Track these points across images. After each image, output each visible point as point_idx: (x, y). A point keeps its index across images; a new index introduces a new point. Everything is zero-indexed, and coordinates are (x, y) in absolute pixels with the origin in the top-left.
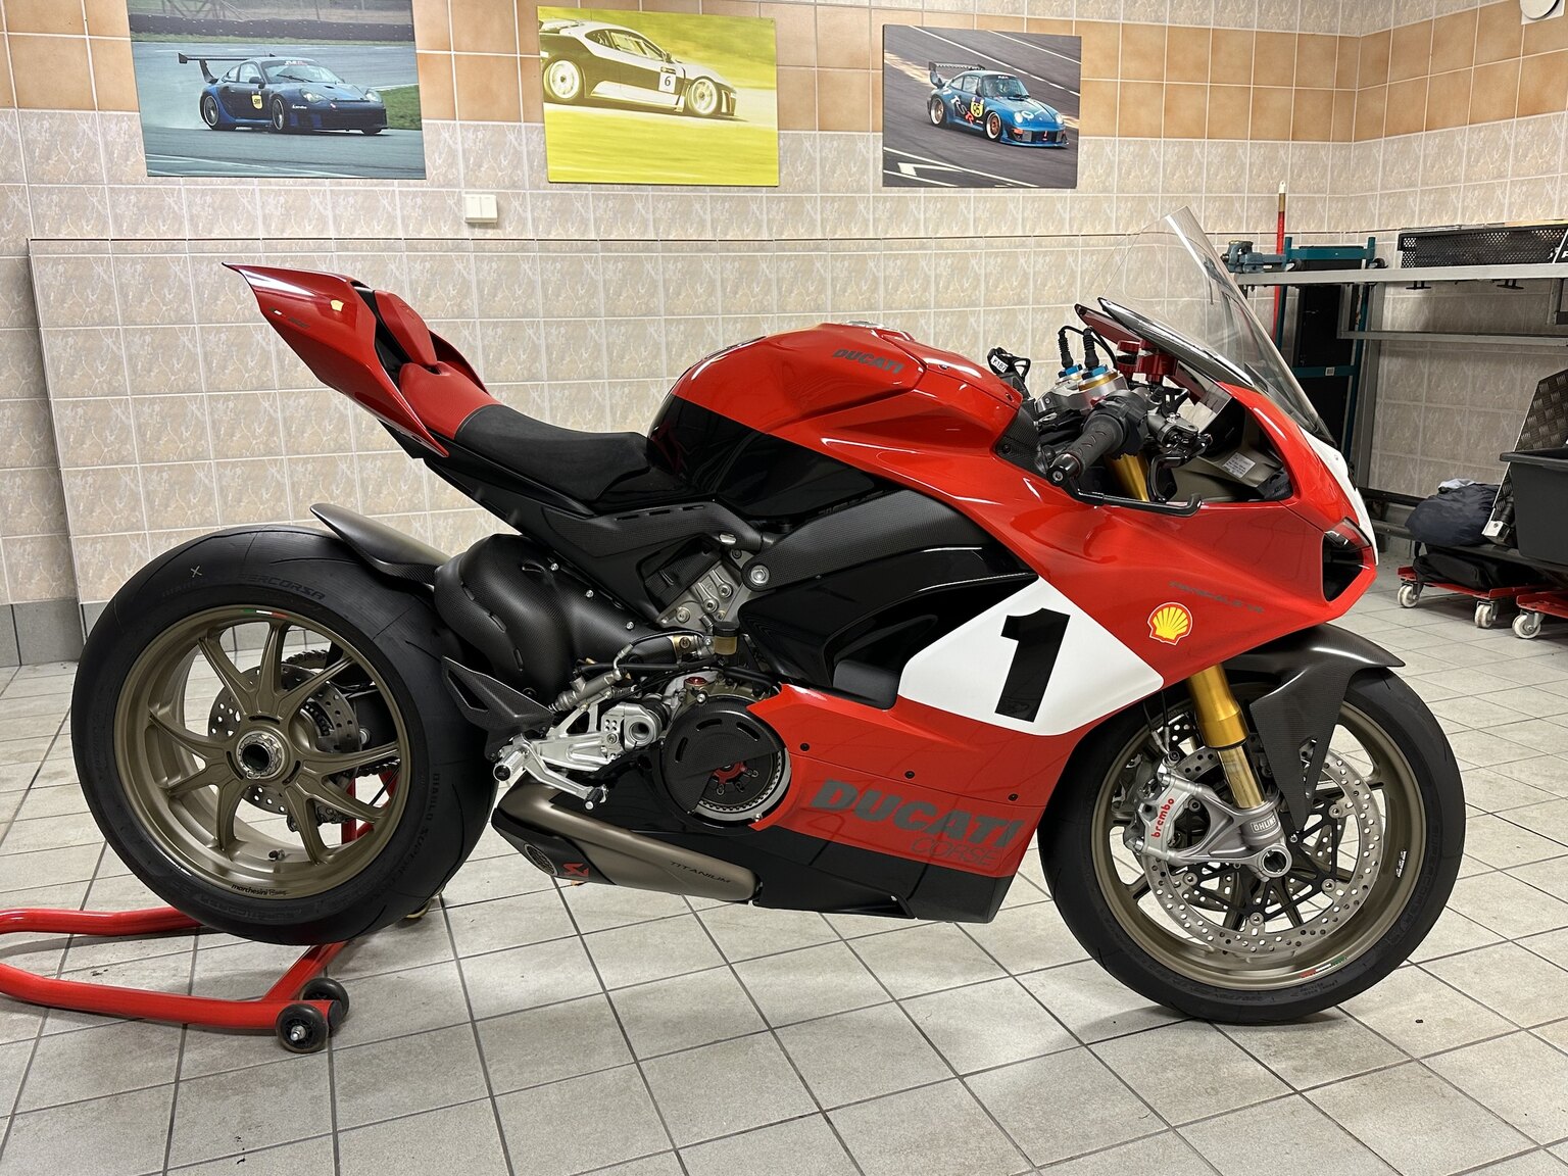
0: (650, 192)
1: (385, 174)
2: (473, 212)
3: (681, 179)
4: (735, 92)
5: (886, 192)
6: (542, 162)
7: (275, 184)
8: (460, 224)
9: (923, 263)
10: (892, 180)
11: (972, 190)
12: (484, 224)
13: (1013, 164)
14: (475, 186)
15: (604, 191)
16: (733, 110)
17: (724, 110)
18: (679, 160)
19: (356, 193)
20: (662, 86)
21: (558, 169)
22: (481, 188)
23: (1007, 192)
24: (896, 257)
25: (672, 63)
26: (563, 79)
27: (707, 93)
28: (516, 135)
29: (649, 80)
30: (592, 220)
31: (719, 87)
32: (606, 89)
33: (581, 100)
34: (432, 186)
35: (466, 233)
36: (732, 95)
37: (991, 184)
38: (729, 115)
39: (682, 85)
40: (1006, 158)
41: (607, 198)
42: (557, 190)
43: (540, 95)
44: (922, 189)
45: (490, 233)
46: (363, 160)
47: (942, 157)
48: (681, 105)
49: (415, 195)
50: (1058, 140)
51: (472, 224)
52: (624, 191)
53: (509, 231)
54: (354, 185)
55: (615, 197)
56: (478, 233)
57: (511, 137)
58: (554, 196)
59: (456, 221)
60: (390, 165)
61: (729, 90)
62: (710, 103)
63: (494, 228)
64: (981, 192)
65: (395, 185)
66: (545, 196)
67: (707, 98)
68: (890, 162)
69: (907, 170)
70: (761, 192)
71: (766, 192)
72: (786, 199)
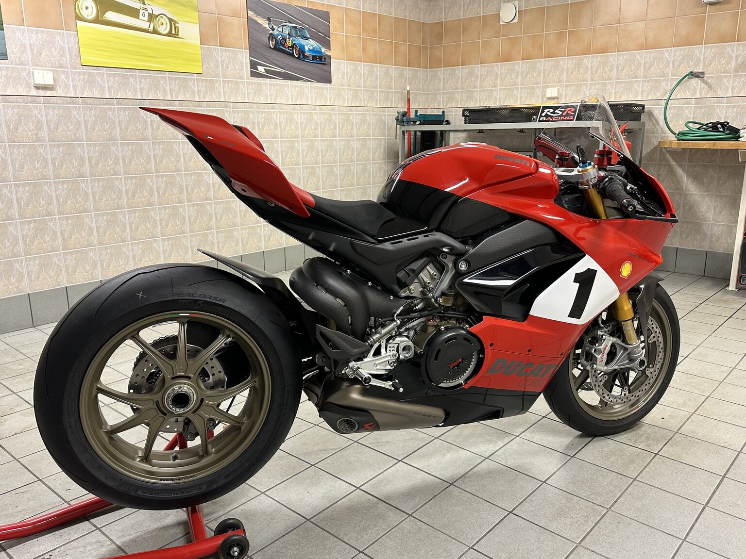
0: (137, 73)
2: (39, 81)
3: (152, 67)
5: (252, 80)
6: (77, 54)
8: (30, 87)
9: (274, 116)
10: (255, 74)
11: (289, 81)
12: (45, 88)
13: (306, 70)
14: (38, 65)
15: (113, 71)
16: (178, 33)
17: (173, 32)
18: (152, 57)
20: (141, 17)
21: (86, 58)
22: (42, 66)
23: (304, 83)
24: (262, 113)
25: (146, 5)
26: (87, 8)
27: (164, 23)
28: (61, 38)
29: (133, 12)
30: (108, 87)
31: (170, 20)
32: (111, 16)
33: (98, 20)
34: (12, 64)
35: (34, 92)
36: (177, 25)
37: (297, 79)
38: (176, 35)
39: (152, 17)
40: (302, 67)
41: (114, 75)
42: (86, 70)
43: (73, 15)
44: (268, 79)
45: (48, 93)
47: (276, 64)
48: (151, 28)
50: (323, 60)
51: (37, 87)
52: (123, 72)
53: (59, 92)
55: (119, 75)
56: (41, 93)
57: (58, 38)
58: (84, 73)
59: (28, 85)
61: (176, 22)
62: (166, 29)
63: (51, 90)
64: (293, 83)
66: (79, 73)
67: (165, 25)
68: (253, 65)
69: (261, 69)
70: (194, 76)
71: (196, 76)
72: (206, 80)
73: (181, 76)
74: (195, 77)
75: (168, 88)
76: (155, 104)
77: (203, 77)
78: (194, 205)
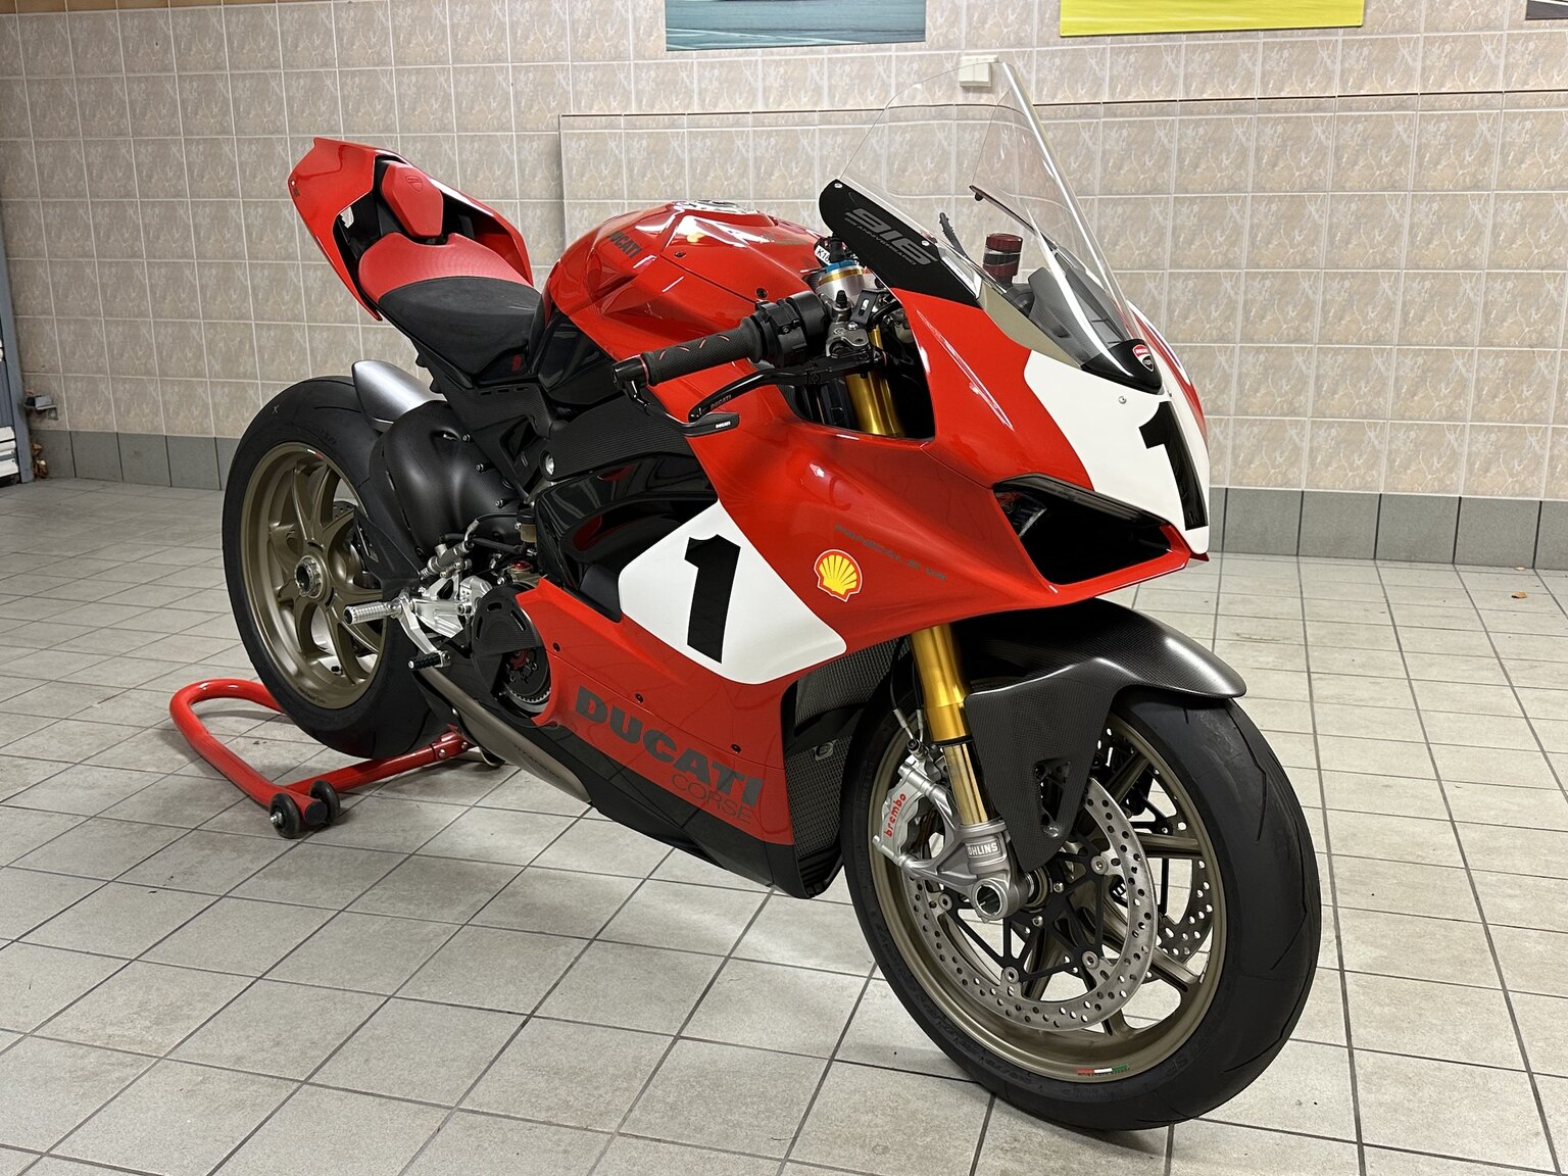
0: (1184, 40)
1: (883, 38)
2: (965, 76)
6: (1055, 14)
7: (777, 54)
8: (955, 88)
10: (1542, 11)
12: (978, 88)
14: (976, 47)
15: (1127, 42)
19: (853, 60)
21: (1073, 20)
22: (983, 47)
24: (1525, 117)
30: (1109, 79)
34: (930, 49)
35: (960, 98)
41: (1129, 51)
42: (1069, 45)
45: (985, 99)
46: (862, 24)
49: (912, 59)
51: (968, 88)
52: (1144, 42)
54: (851, 51)
55: (1139, 49)
56: (972, 98)
58: (1064, 53)
59: (952, 85)
60: (888, 27)
63: (989, 92)
65: (893, 50)
66: (1053, 54)
70: (1337, 35)
71: (1344, 35)
72: (1373, 42)
73: (1298, 37)
74: (1340, 36)
75: (1258, 71)
76: (1196, 110)
77: (1363, 34)
78: (1258, 351)
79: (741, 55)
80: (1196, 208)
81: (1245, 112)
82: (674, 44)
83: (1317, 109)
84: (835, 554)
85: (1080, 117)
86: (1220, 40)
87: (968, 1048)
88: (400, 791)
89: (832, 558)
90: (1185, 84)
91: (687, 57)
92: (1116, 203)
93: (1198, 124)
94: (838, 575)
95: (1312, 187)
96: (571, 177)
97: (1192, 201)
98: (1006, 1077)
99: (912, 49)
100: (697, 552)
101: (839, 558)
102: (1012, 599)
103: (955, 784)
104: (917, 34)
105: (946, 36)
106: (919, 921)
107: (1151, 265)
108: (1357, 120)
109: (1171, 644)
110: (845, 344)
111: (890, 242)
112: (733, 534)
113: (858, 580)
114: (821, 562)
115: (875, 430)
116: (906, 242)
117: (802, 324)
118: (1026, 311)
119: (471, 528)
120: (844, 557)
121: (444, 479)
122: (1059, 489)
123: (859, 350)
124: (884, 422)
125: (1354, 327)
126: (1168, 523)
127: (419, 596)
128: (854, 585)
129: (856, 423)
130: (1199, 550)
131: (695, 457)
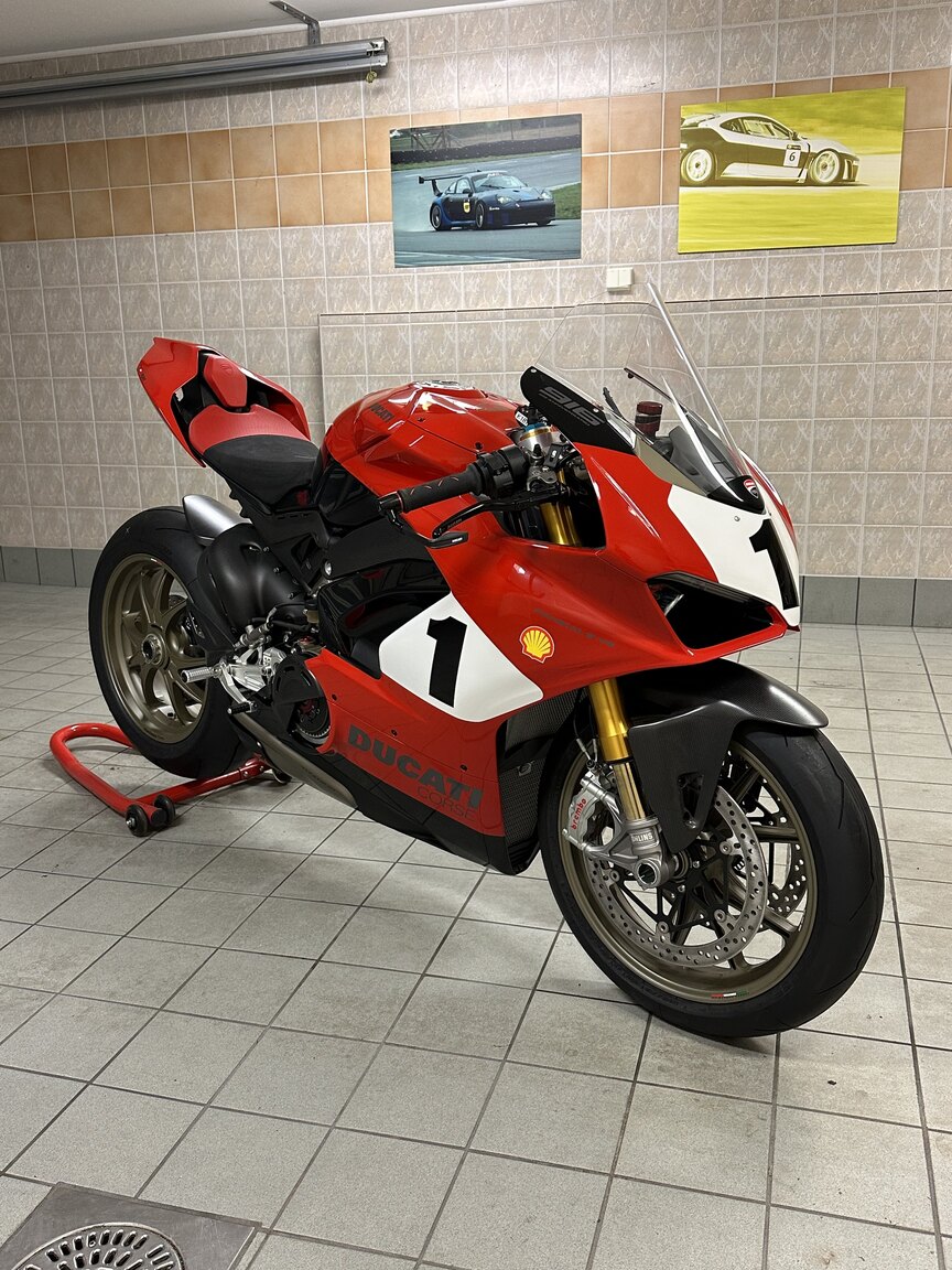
0: (767, 256)
1: (551, 256)
2: (611, 283)
3: (799, 242)
4: (857, 160)
6: (674, 237)
7: (474, 269)
8: (603, 292)
12: (621, 292)
14: (618, 262)
15: (726, 257)
16: (854, 176)
17: (845, 177)
18: (794, 226)
19: (529, 272)
20: (787, 162)
21: (687, 241)
22: (622, 262)
25: (798, 140)
26: (697, 166)
27: (829, 163)
28: (654, 217)
29: (775, 157)
30: (714, 283)
31: (841, 157)
32: (735, 170)
33: (712, 181)
34: (585, 263)
35: (607, 299)
36: (854, 163)
38: (850, 182)
41: (727, 263)
42: (685, 260)
43: (678, 180)
45: (624, 299)
46: (535, 247)
48: (803, 177)
49: (572, 271)
51: (612, 292)
52: (739, 257)
53: (637, 297)
54: (528, 266)
55: (735, 262)
56: (616, 299)
57: (651, 218)
58: (681, 265)
59: (601, 290)
60: (555, 248)
61: (852, 159)
62: (831, 173)
63: (628, 294)
65: (557, 265)
66: (673, 266)
67: (829, 168)
70: (878, 249)
71: (883, 249)
72: (904, 254)
73: (850, 252)
74: (880, 250)
75: (821, 276)
76: (777, 304)
77: (896, 249)
78: (825, 476)
79: (448, 270)
80: (778, 375)
81: (812, 306)
82: (400, 263)
83: (865, 303)
84: (535, 629)
85: (693, 311)
86: (793, 254)
87: (632, 981)
88: (216, 802)
89: (532, 632)
90: (769, 287)
91: (409, 272)
92: (720, 372)
93: (778, 314)
94: (537, 644)
95: (862, 359)
96: (327, 358)
97: (775, 370)
98: (660, 1000)
99: (571, 264)
100: (435, 628)
101: (537, 632)
102: (662, 660)
103: (622, 792)
104: (575, 253)
105: (596, 254)
106: (596, 890)
107: (746, 416)
108: (893, 310)
109: (774, 690)
110: (540, 481)
111: (571, 410)
112: (461, 615)
113: (551, 648)
114: (524, 635)
115: (561, 542)
116: (582, 409)
117: (510, 468)
118: (667, 457)
119: (270, 614)
120: (541, 631)
121: (251, 580)
122: (693, 581)
123: (550, 486)
124: (567, 536)
125: (894, 459)
126: (771, 605)
127: (234, 662)
128: (548, 651)
129: (547, 536)
130: (793, 623)
131: (433, 562)
